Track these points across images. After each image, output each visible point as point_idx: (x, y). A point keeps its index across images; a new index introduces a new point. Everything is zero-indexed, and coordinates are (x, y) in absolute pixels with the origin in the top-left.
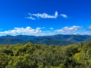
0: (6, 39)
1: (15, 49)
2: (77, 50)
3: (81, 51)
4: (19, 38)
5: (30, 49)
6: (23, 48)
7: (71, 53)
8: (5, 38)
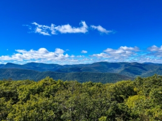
0: (5, 70)
1: (21, 89)
2: (132, 90)
3: (139, 92)
4: (30, 68)
5: (49, 90)
6: (37, 87)
7: (122, 96)
8: (5, 68)
